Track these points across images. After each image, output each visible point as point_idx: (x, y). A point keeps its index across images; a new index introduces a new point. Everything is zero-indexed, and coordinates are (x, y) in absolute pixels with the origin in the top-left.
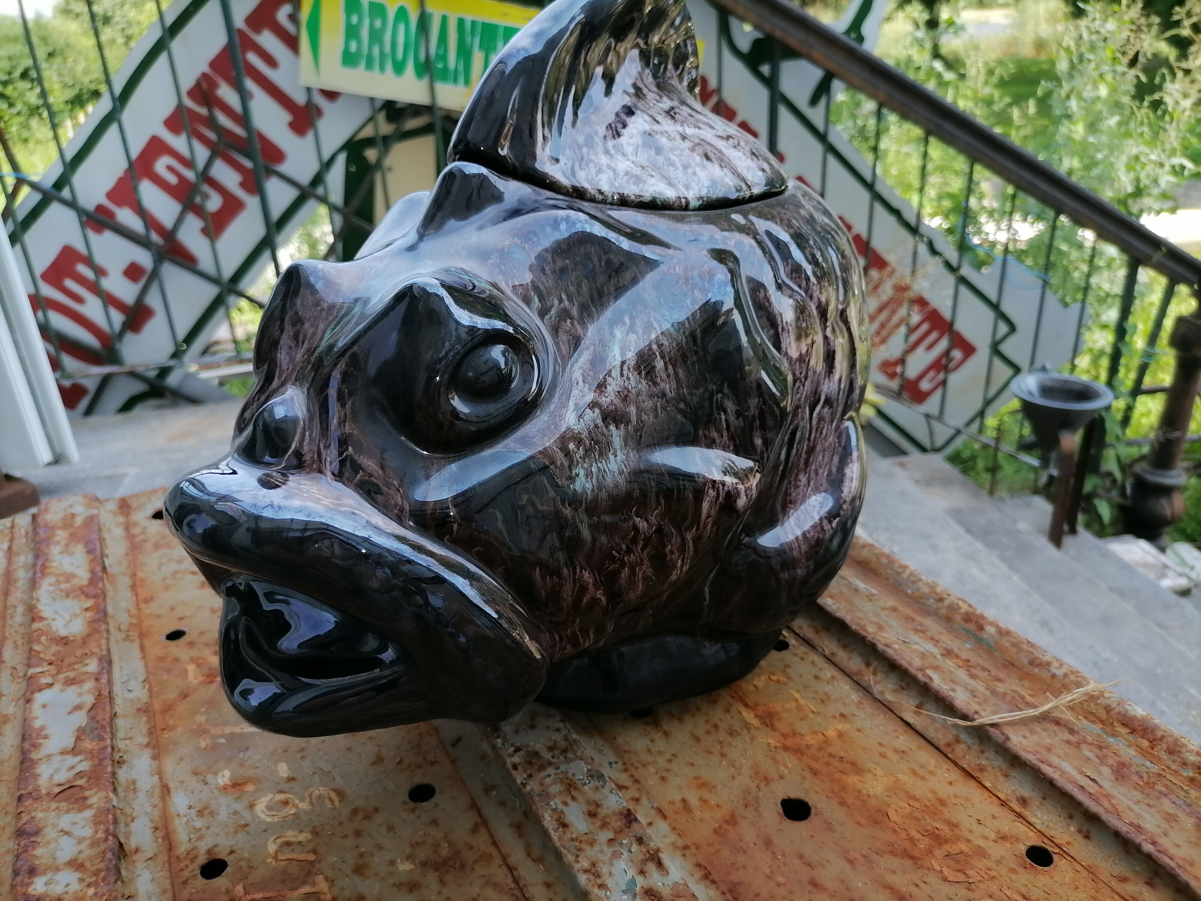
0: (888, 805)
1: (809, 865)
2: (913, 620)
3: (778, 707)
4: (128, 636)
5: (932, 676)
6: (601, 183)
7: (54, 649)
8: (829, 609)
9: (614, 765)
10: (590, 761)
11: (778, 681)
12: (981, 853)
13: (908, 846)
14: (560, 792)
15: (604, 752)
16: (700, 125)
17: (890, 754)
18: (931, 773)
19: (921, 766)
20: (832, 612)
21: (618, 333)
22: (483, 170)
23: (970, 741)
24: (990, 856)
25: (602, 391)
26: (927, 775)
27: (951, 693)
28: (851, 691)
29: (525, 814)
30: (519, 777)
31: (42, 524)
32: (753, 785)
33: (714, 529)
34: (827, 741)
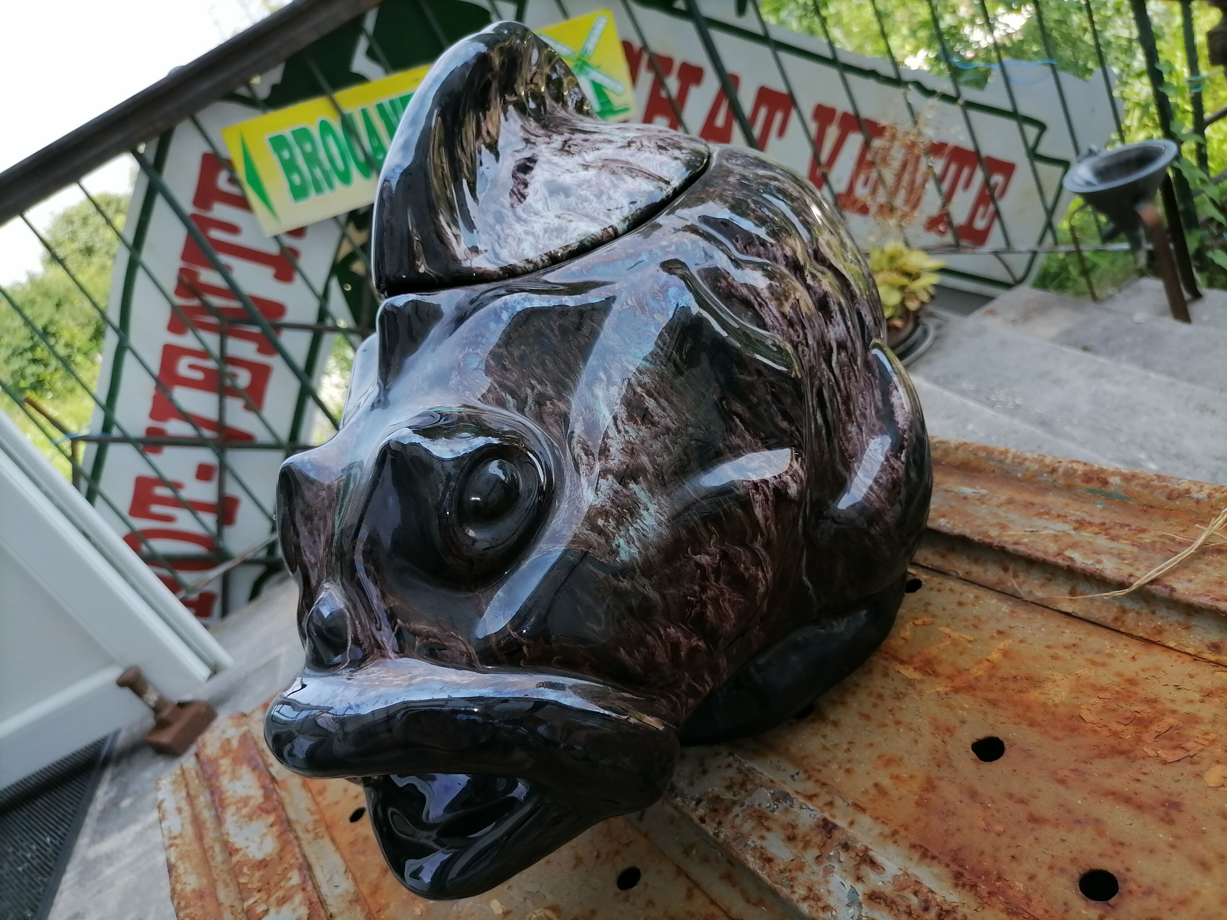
0: (1078, 707)
1: (1021, 801)
2: (1033, 504)
3: (933, 651)
4: (316, 834)
5: (1073, 556)
6: (525, 253)
7: (258, 874)
8: (945, 530)
9: (796, 777)
10: (770, 784)
11: (924, 624)
12: (1192, 719)
13: (1113, 742)
14: (753, 828)
15: (782, 768)
16: (598, 145)
17: (1061, 653)
18: (1110, 656)
19: (1097, 653)
20: (949, 531)
21: (599, 392)
22: (412, 297)
23: (1137, 607)
24: (1202, 719)
25: (607, 456)
26: (1106, 660)
27: (1097, 566)
28: (999, 604)
29: (729, 862)
30: (710, 829)
31: (205, 760)
32: (938, 742)
33: (779, 526)
34: (994, 666)
